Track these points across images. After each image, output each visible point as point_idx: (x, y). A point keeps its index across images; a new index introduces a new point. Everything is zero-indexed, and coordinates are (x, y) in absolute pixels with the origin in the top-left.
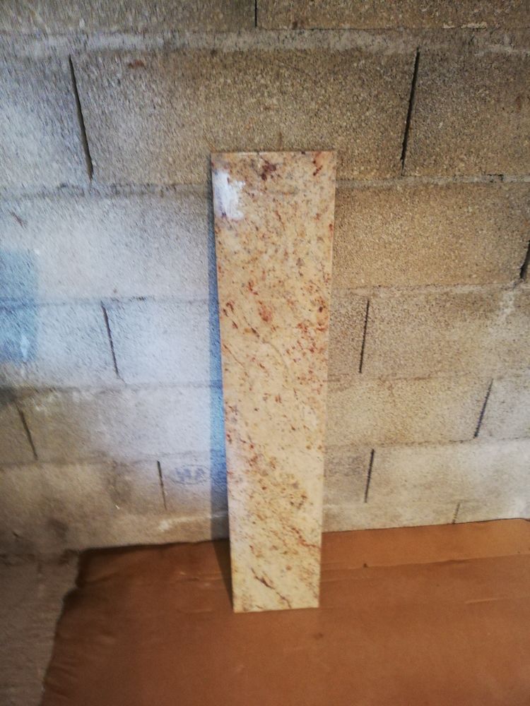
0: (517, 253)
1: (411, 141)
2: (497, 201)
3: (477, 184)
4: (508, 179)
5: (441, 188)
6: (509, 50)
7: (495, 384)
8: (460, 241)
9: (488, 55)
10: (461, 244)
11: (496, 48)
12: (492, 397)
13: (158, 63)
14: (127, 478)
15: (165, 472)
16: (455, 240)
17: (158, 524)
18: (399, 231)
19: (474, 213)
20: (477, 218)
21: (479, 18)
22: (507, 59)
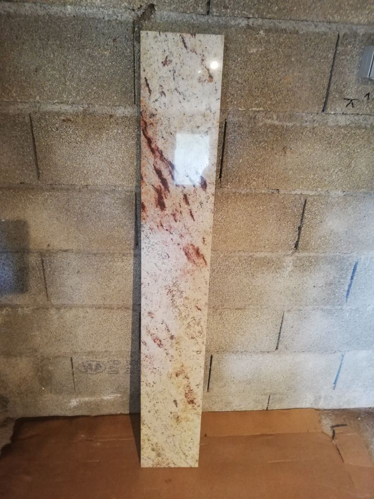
0: (291, 235)
1: (224, 168)
2: (276, 204)
3: (264, 194)
4: (282, 192)
5: (243, 195)
6: (276, 123)
7: (286, 315)
8: (257, 226)
9: (265, 125)
10: (258, 228)
11: (269, 121)
12: (284, 323)
13: (79, 120)
14: (50, 368)
15: (75, 365)
16: (253, 225)
17: (70, 402)
18: (220, 219)
19: (263, 210)
20: (265, 213)
21: (258, 105)
22: (276, 127)
